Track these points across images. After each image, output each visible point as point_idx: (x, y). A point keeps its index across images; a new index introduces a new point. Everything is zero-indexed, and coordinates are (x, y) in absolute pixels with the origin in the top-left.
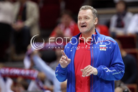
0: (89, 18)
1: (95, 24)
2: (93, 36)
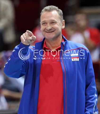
1: (63, 28)
2: (62, 43)
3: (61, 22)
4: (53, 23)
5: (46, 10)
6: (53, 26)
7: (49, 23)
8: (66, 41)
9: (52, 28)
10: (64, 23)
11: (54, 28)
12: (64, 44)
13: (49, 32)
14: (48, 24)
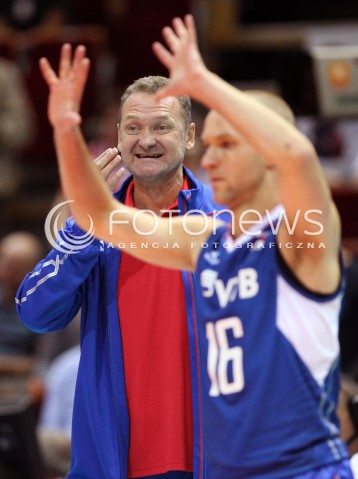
0: (170, 127)
1: (189, 148)
2: (182, 195)
3: (186, 128)
4: (162, 128)
5: (142, 88)
6: (159, 138)
7: (150, 129)
8: (195, 186)
9: (157, 141)
10: (194, 134)
11: (163, 146)
12: (188, 196)
13: (148, 157)
14: (147, 130)
